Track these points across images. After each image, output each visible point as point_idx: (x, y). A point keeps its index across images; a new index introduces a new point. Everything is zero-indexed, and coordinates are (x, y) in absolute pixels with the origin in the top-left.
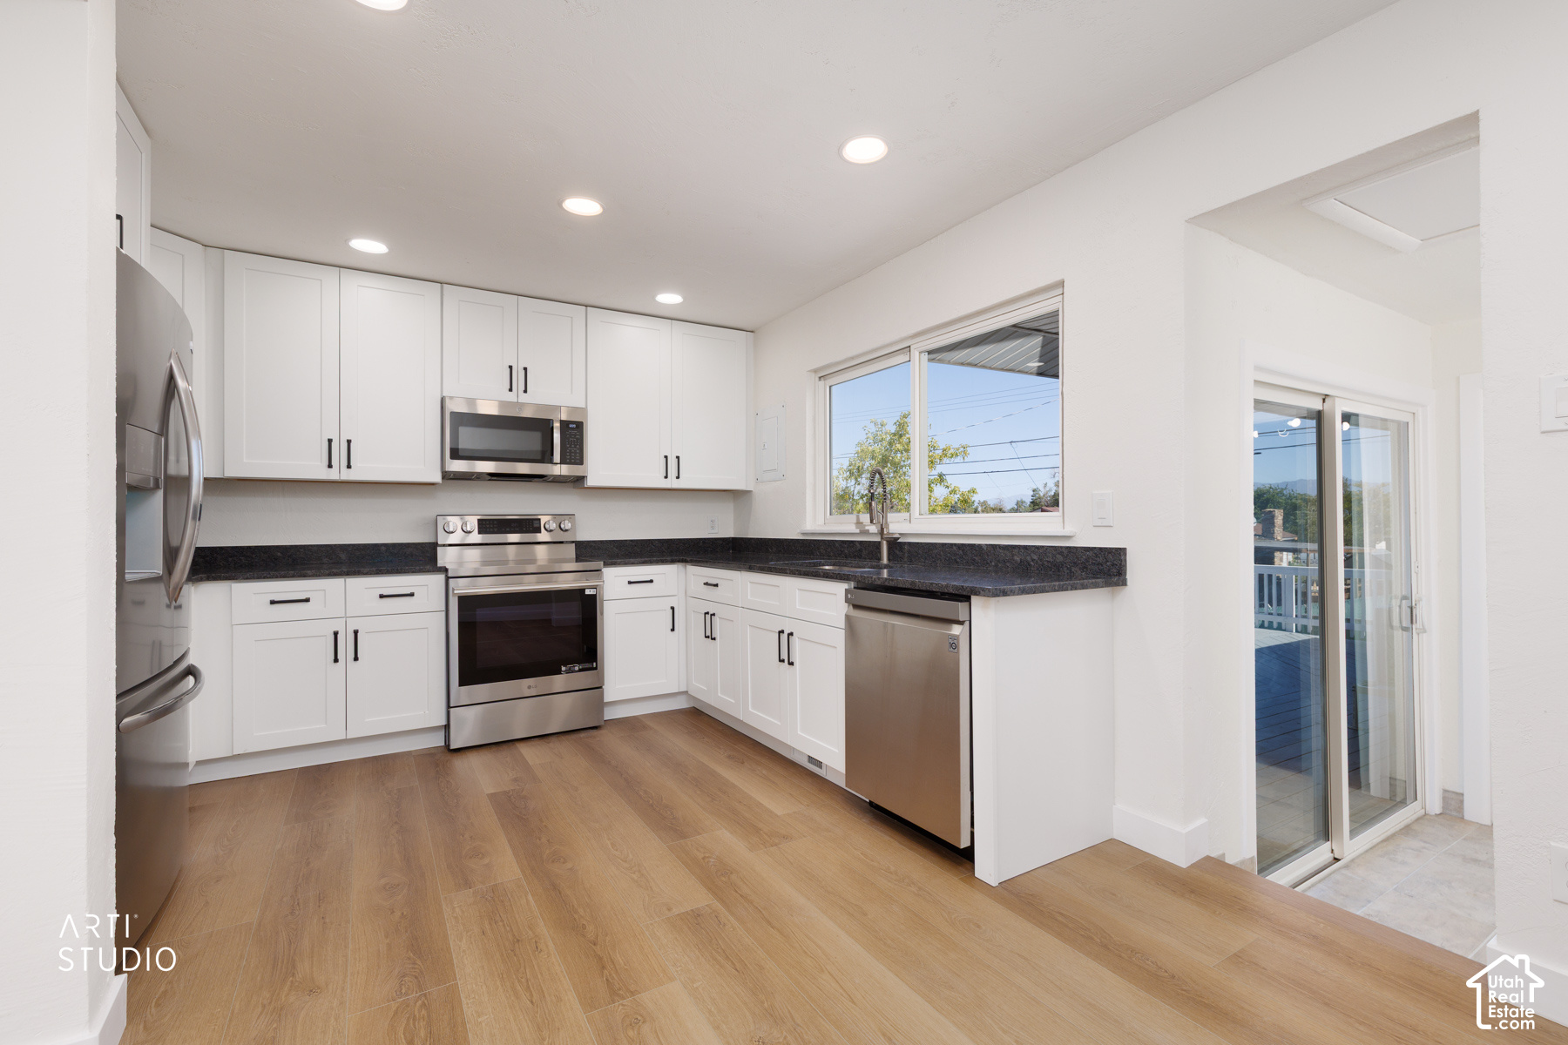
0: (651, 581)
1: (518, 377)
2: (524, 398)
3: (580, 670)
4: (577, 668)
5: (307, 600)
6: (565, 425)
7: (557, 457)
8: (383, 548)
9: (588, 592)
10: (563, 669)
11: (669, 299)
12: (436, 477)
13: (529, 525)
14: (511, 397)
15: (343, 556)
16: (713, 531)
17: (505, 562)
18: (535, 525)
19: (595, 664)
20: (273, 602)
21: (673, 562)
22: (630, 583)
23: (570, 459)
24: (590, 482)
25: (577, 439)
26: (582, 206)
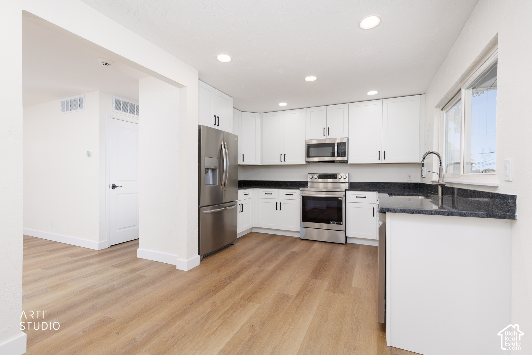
0: (365, 197)
1: (326, 131)
2: (328, 137)
3: (337, 224)
4: (335, 223)
5: (272, 194)
6: (339, 144)
7: (336, 154)
8: (297, 182)
9: (339, 199)
10: (331, 222)
11: (372, 93)
12: (305, 163)
13: (334, 176)
14: (324, 137)
15: (288, 184)
16: (410, 180)
17: (318, 188)
18: (335, 177)
19: (341, 223)
20: (265, 194)
21: (373, 191)
22: (357, 197)
23: (341, 155)
24: (349, 162)
25: (344, 148)
26: (310, 79)
